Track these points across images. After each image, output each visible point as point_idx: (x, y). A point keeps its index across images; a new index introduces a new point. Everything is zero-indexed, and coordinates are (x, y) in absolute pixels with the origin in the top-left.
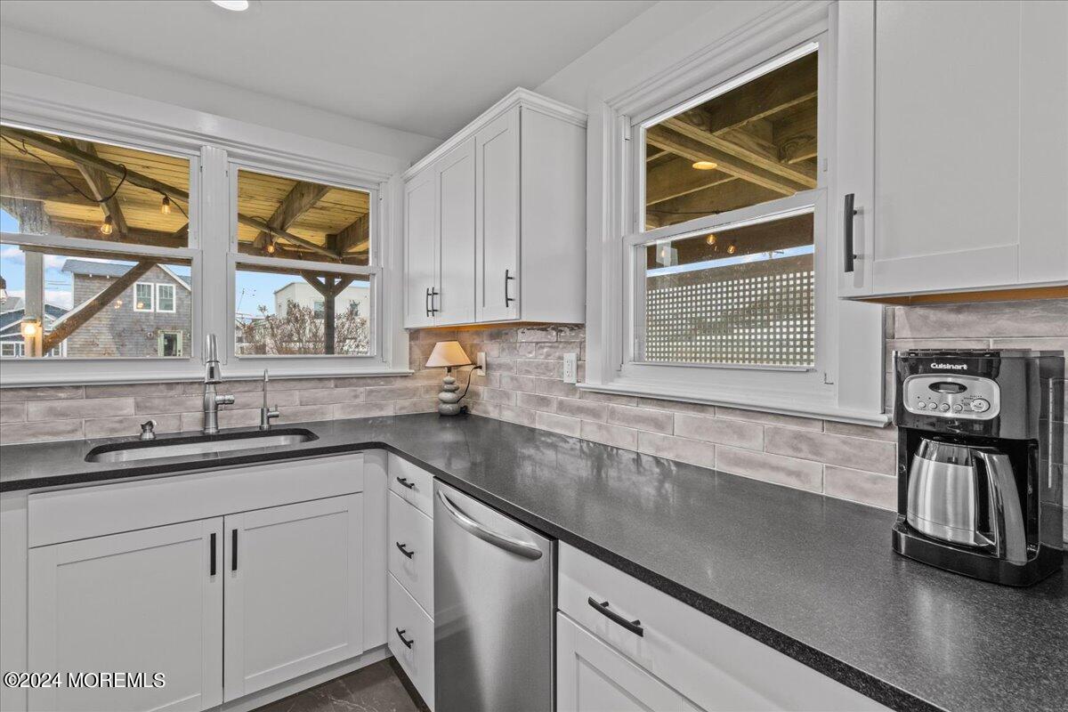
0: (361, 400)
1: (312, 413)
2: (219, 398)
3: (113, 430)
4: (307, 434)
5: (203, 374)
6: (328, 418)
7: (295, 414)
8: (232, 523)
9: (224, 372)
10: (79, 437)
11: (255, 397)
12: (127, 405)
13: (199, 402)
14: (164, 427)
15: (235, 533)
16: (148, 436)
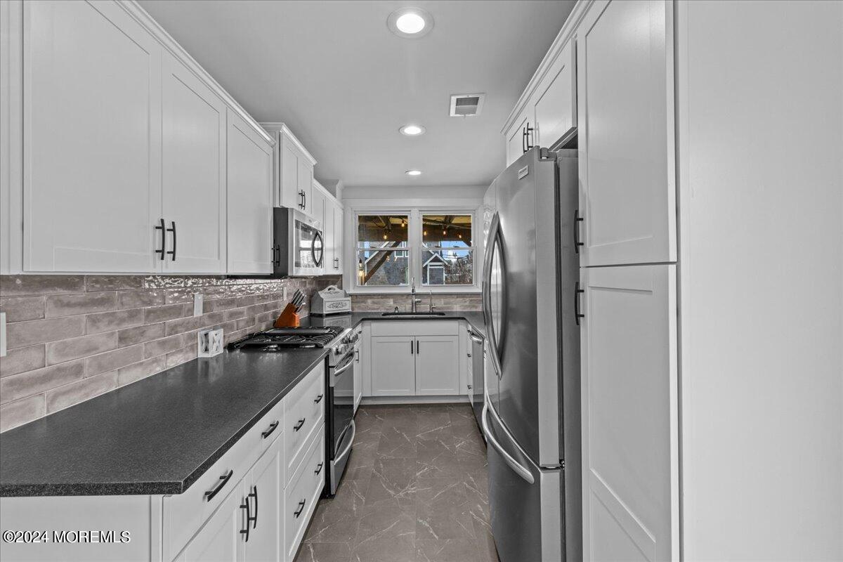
0: (467, 303)
1: (448, 308)
2: (416, 300)
3: (387, 309)
4: (443, 314)
5: (411, 291)
6: (454, 310)
7: (442, 308)
8: (417, 338)
9: (417, 291)
10: (379, 311)
11: (428, 301)
12: (391, 302)
13: (410, 301)
14: (401, 309)
15: (418, 342)
16: (397, 312)
